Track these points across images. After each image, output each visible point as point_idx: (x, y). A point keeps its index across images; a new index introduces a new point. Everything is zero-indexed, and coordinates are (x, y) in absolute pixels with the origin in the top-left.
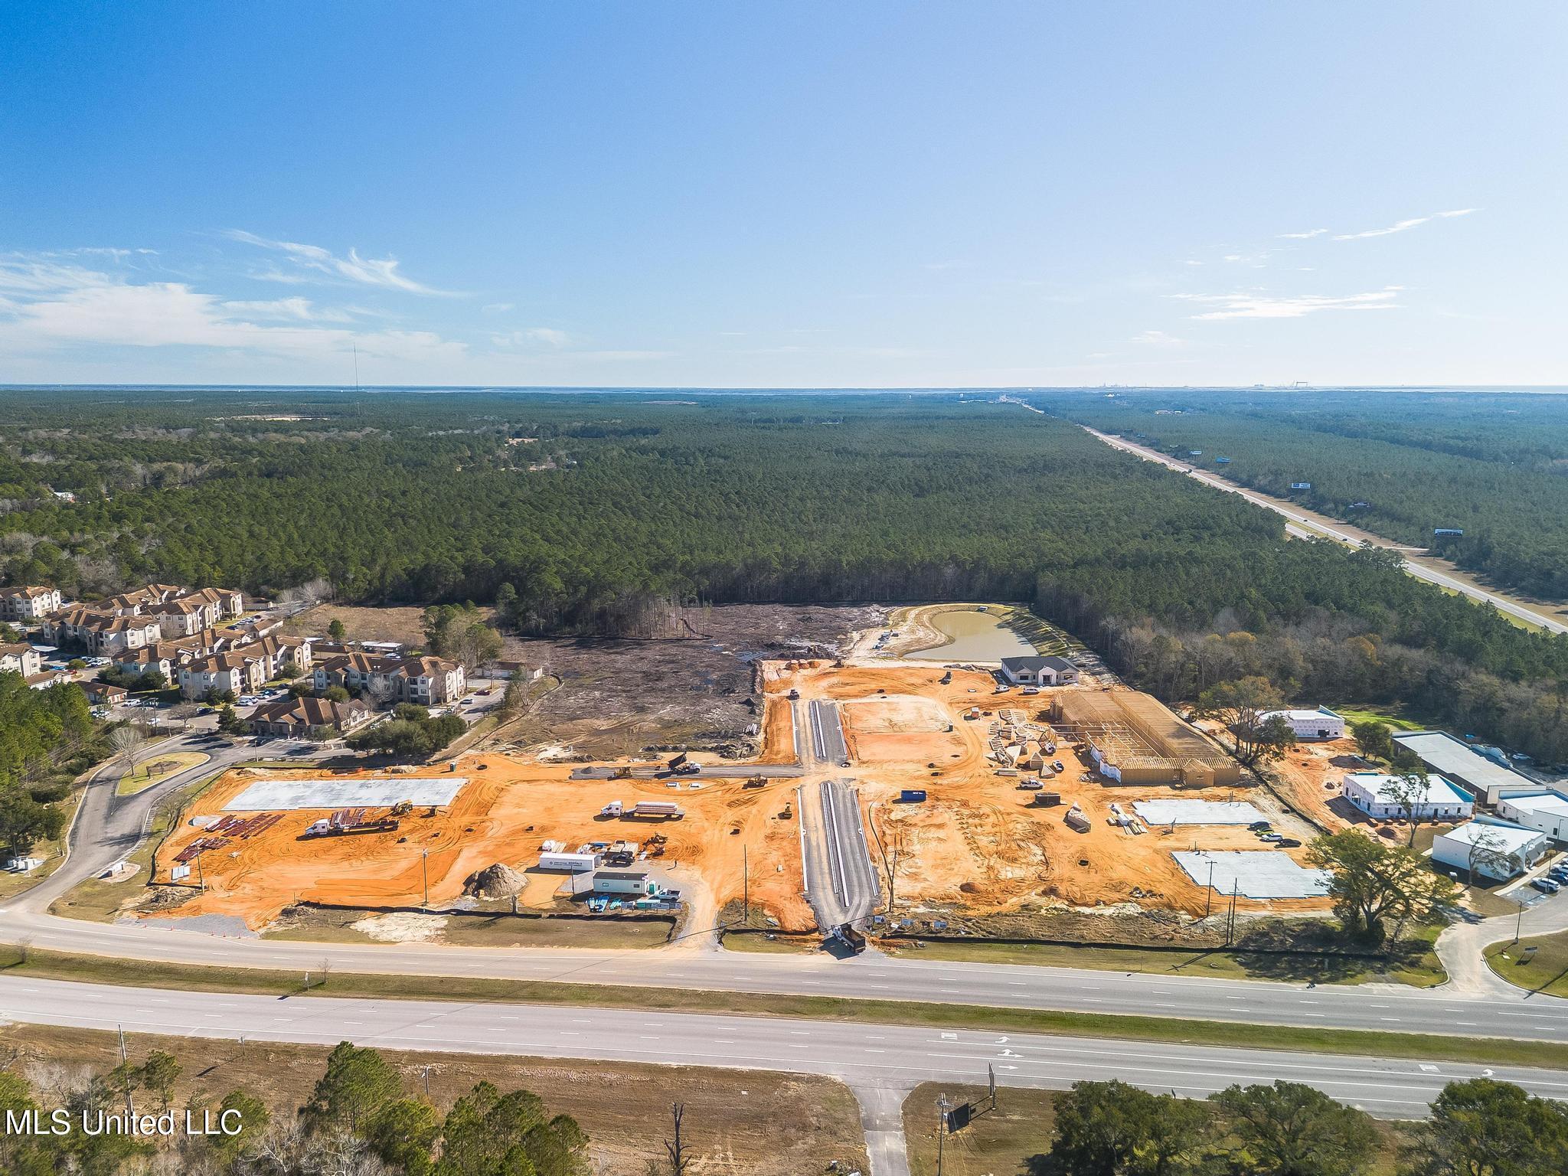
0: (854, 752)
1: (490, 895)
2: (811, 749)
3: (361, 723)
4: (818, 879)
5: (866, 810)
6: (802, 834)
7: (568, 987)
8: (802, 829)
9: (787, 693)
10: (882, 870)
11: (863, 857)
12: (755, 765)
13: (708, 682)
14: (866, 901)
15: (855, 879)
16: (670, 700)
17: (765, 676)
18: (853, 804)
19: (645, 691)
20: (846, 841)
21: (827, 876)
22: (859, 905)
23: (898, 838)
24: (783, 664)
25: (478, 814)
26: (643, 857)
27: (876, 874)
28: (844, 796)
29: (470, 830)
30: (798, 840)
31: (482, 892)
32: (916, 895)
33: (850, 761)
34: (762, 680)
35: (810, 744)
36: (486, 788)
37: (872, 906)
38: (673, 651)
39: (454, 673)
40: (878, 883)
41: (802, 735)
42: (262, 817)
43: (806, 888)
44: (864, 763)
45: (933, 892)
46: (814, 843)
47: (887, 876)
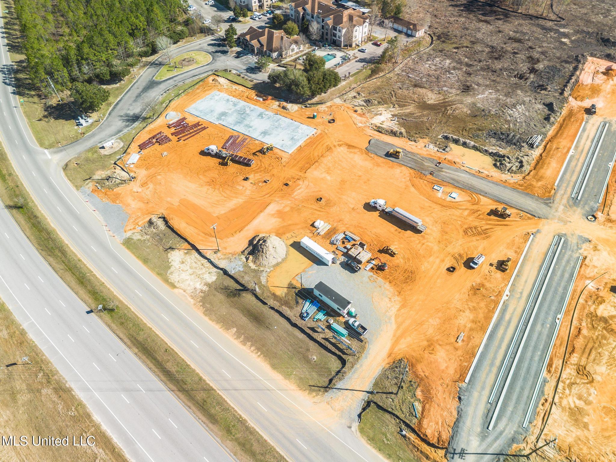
0: (608, 202)
1: (255, 262)
2: (572, 184)
3: (297, 53)
4: (482, 375)
5: (579, 290)
6: (505, 298)
7: (227, 409)
8: (507, 292)
9: (587, 103)
10: (549, 389)
11: (542, 359)
12: (514, 188)
13: (533, 70)
14: (510, 432)
15: (518, 389)
16: (493, 85)
17: (581, 77)
18: (572, 275)
19: (482, 69)
20: (538, 328)
21: (495, 370)
22: (501, 433)
23: (590, 345)
24: (604, 64)
25: (301, 169)
26: (370, 266)
27: (542, 392)
28: (568, 261)
29: (286, 185)
30: (497, 303)
31: (251, 257)
32: (565, 447)
33: (599, 215)
34: (577, 81)
35: (574, 178)
36: (321, 144)
37: (513, 440)
38: (525, 29)
39: (361, 27)
40: (536, 406)
41: (573, 164)
42: (198, 124)
43: (467, 380)
44: (610, 221)
45: (585, 451)
46: (507, 317)
47: (550, 400)
